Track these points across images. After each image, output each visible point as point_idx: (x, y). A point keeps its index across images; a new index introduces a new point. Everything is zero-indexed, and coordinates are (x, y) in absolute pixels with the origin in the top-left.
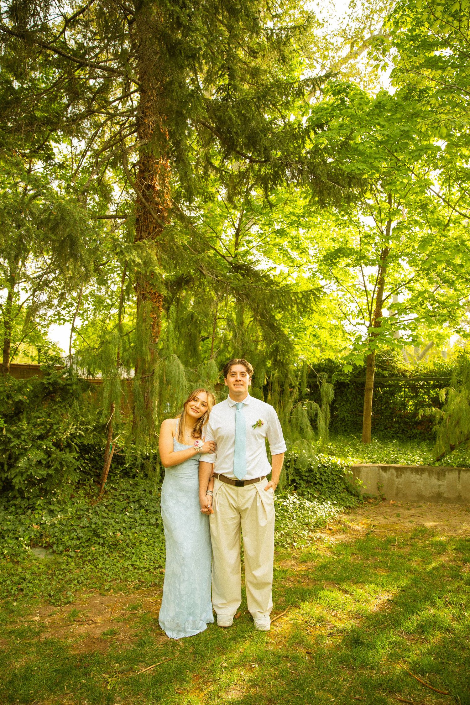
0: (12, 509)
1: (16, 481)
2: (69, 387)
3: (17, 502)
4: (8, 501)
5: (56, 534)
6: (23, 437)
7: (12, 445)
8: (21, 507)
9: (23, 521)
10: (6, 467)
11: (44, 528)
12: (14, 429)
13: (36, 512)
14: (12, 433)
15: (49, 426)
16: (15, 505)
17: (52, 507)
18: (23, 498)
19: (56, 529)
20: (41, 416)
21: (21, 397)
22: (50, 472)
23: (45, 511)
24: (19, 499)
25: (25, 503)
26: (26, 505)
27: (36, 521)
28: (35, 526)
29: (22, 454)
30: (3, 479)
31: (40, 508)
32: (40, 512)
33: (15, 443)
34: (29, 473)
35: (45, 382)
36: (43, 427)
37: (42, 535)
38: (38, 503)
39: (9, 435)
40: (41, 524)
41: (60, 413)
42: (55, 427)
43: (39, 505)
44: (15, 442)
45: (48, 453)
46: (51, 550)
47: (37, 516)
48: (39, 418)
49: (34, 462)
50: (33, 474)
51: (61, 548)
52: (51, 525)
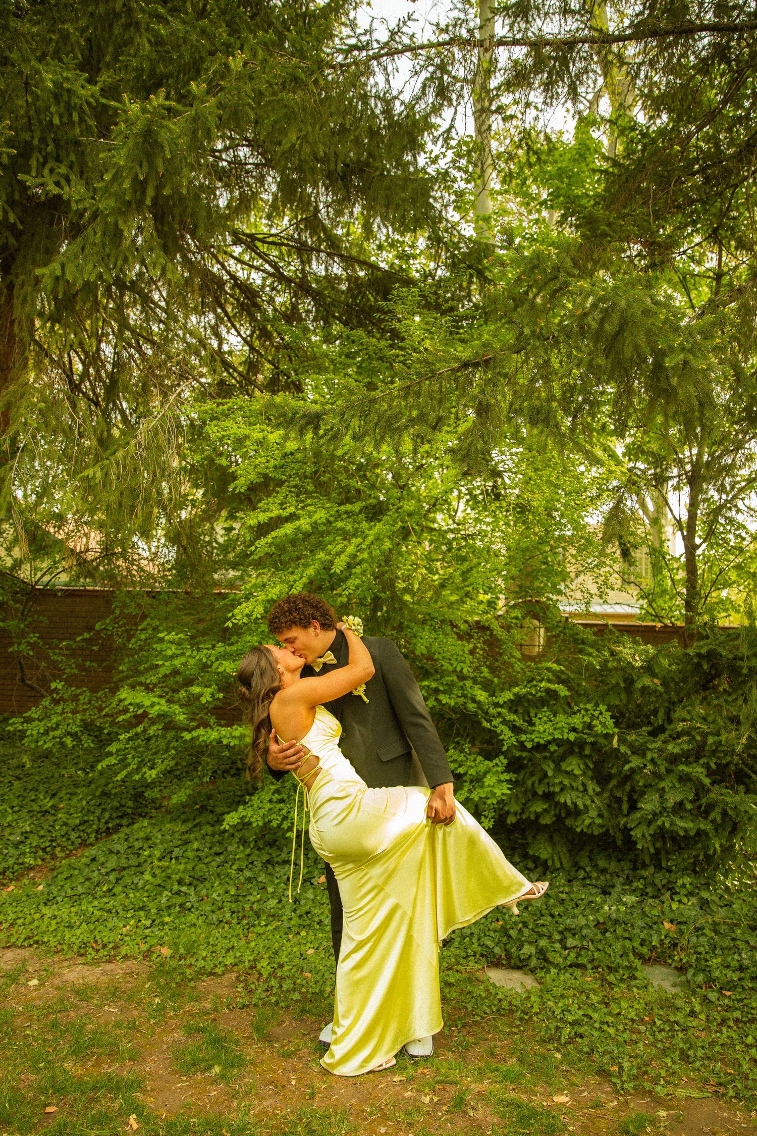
0: (639, 884)
1: (637, 834)
2: (739, 663)
3: (645, 873)
4: (635, 869)
5: (701, 949)
6: (649, 755)
7: (627, 767)
8: (653, 884)
9: (647, 909)
10: (625, 807)
11: (681, 933)
12: (632, 737)
13: (676, 898)
14: (631, 746)
15: (698, 738)
16: (645, 879)
17: (705, 894)
18: (659, 867)
19: (703, 940)
20: (688, 717)
21: (647, 681)
22: (702, 826)
23: (693, 900)
24: (651, 869)
25: (660, 879)
26: (664, 882)
27: (671, 916)
28: (667, 925)
29: (651, 786)
30: (621, 826)
31: (684, 891)
32: (685, 900)
33: (633, 765)
34: (659, 823)
35: (691, 652)
36: (686, 738)
37: (676, 945)
38: (680, 882)
39: (623, 749)
40: (680, 923)
41: (725, 713)
42: (711, 740)
43: (684, 886)
44: (635, 762)
45: (700, 790)
46: (683, 978)
47: (675, 906)
48: (684, 720)
49: (670, 804)
50: (667, 825)
51: (700, 978)
52: (697, 929)
